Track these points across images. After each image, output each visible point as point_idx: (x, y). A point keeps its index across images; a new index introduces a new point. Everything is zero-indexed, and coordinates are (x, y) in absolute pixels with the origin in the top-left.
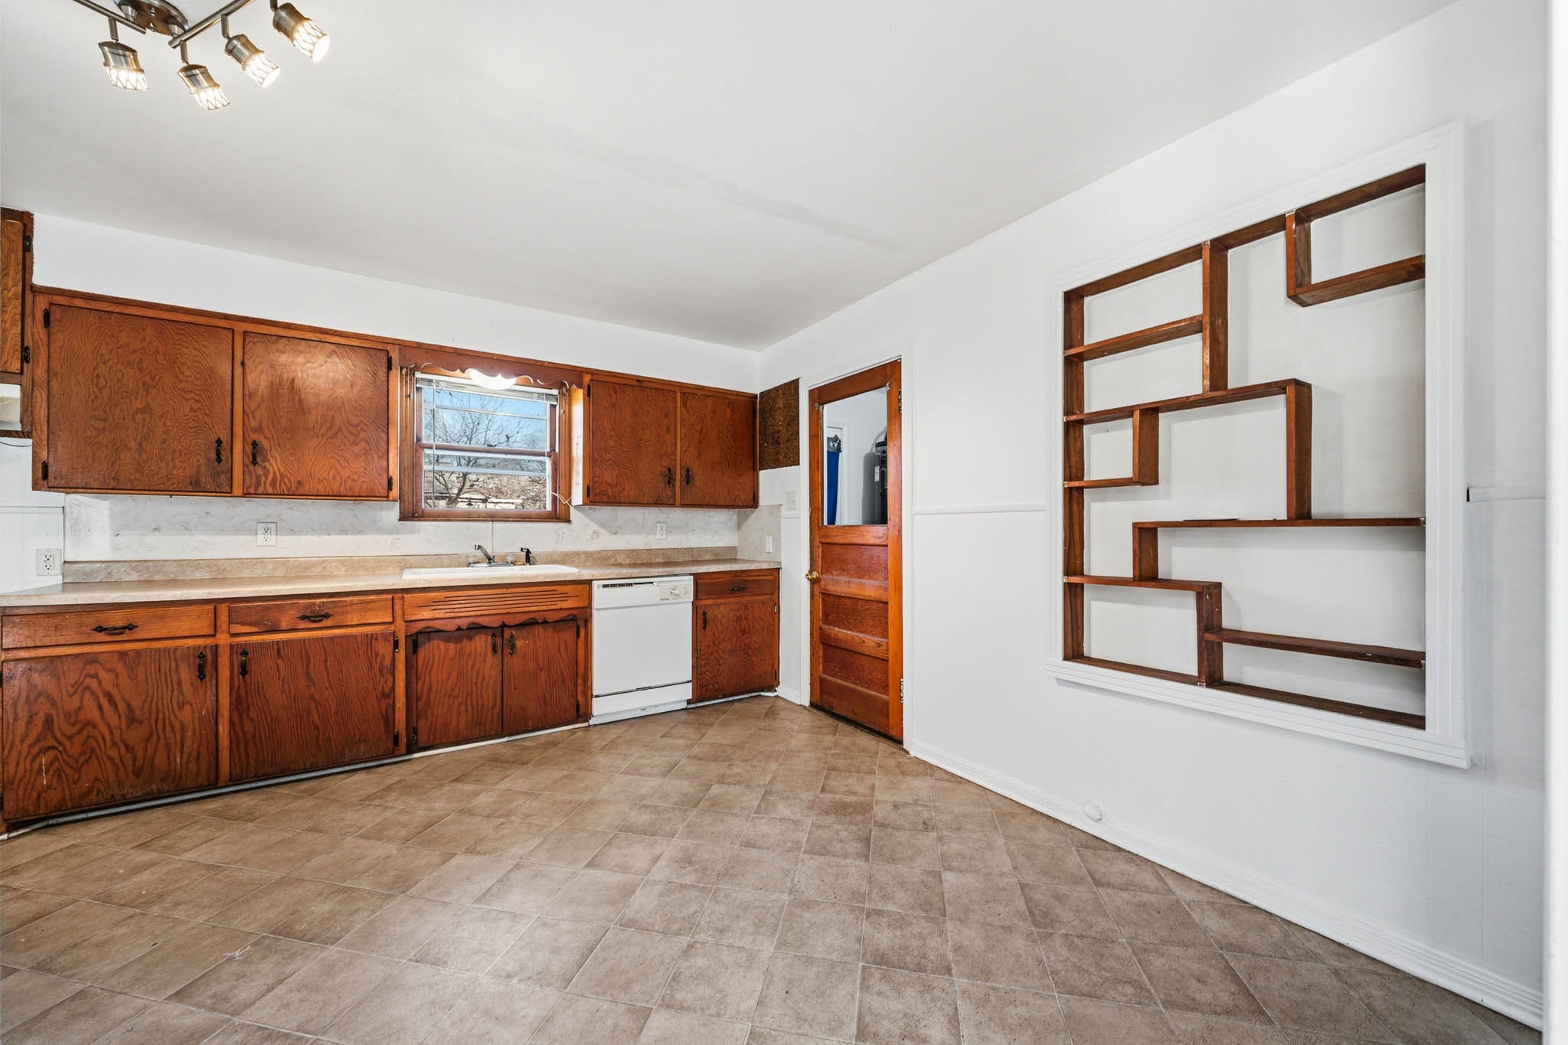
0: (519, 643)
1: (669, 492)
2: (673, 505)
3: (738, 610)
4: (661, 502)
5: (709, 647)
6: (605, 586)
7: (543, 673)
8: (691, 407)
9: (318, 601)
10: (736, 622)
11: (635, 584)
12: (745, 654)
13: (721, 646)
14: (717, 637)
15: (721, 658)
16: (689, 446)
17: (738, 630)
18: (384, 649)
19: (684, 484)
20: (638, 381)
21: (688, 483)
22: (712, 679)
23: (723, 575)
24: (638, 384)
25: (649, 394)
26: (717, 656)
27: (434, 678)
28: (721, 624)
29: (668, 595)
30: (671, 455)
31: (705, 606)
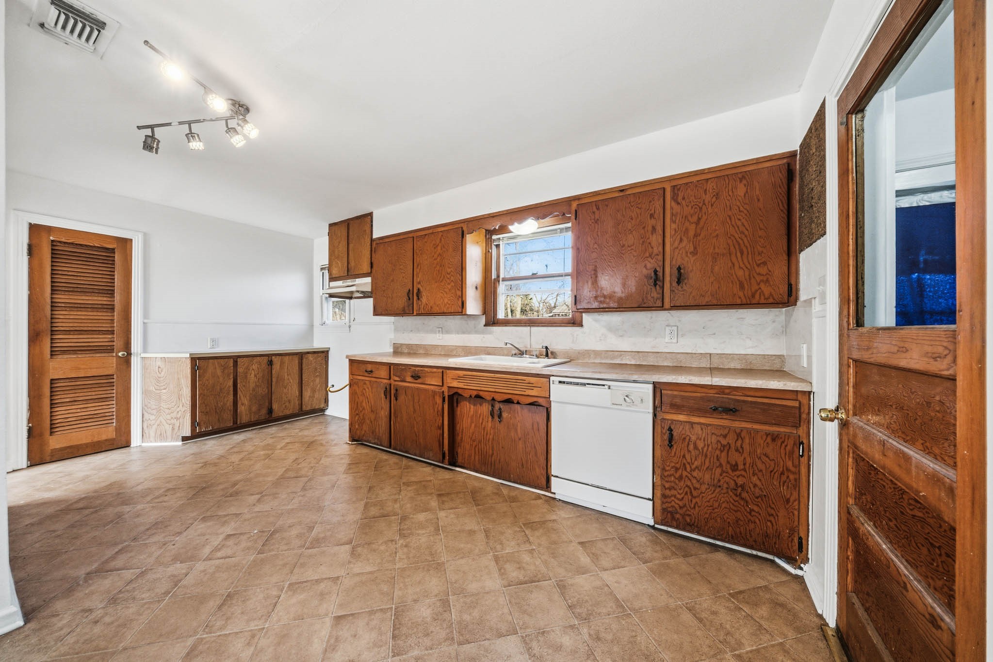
0: (505, 415)
1: (655, 295)
2: (662, 308)
3: (725, 436)
4: (645, 305)
5: (677, 469)
6: (560, 382)
7: (521, 442)
8: (684, 199)
9: (417, 369)
10: (722, 451)
11: (588, 384)
12: (736, 495)
13: (695, 474)
14: (689, 460)
15: (695, 489)
16: (681, 240)
17: (723, 460)
18: (439, 400)
19: (675, 284)
20: (622, 191)
21: (679, 282)
22: (681, 508)
23: (699, 389)
24: (621, 194)
25: (632, 200)
26: (689, 483)
27: (464, 426)
28: (696, 447)
29: (622, 401)
30: (658, 255)
31: (672, 420)
